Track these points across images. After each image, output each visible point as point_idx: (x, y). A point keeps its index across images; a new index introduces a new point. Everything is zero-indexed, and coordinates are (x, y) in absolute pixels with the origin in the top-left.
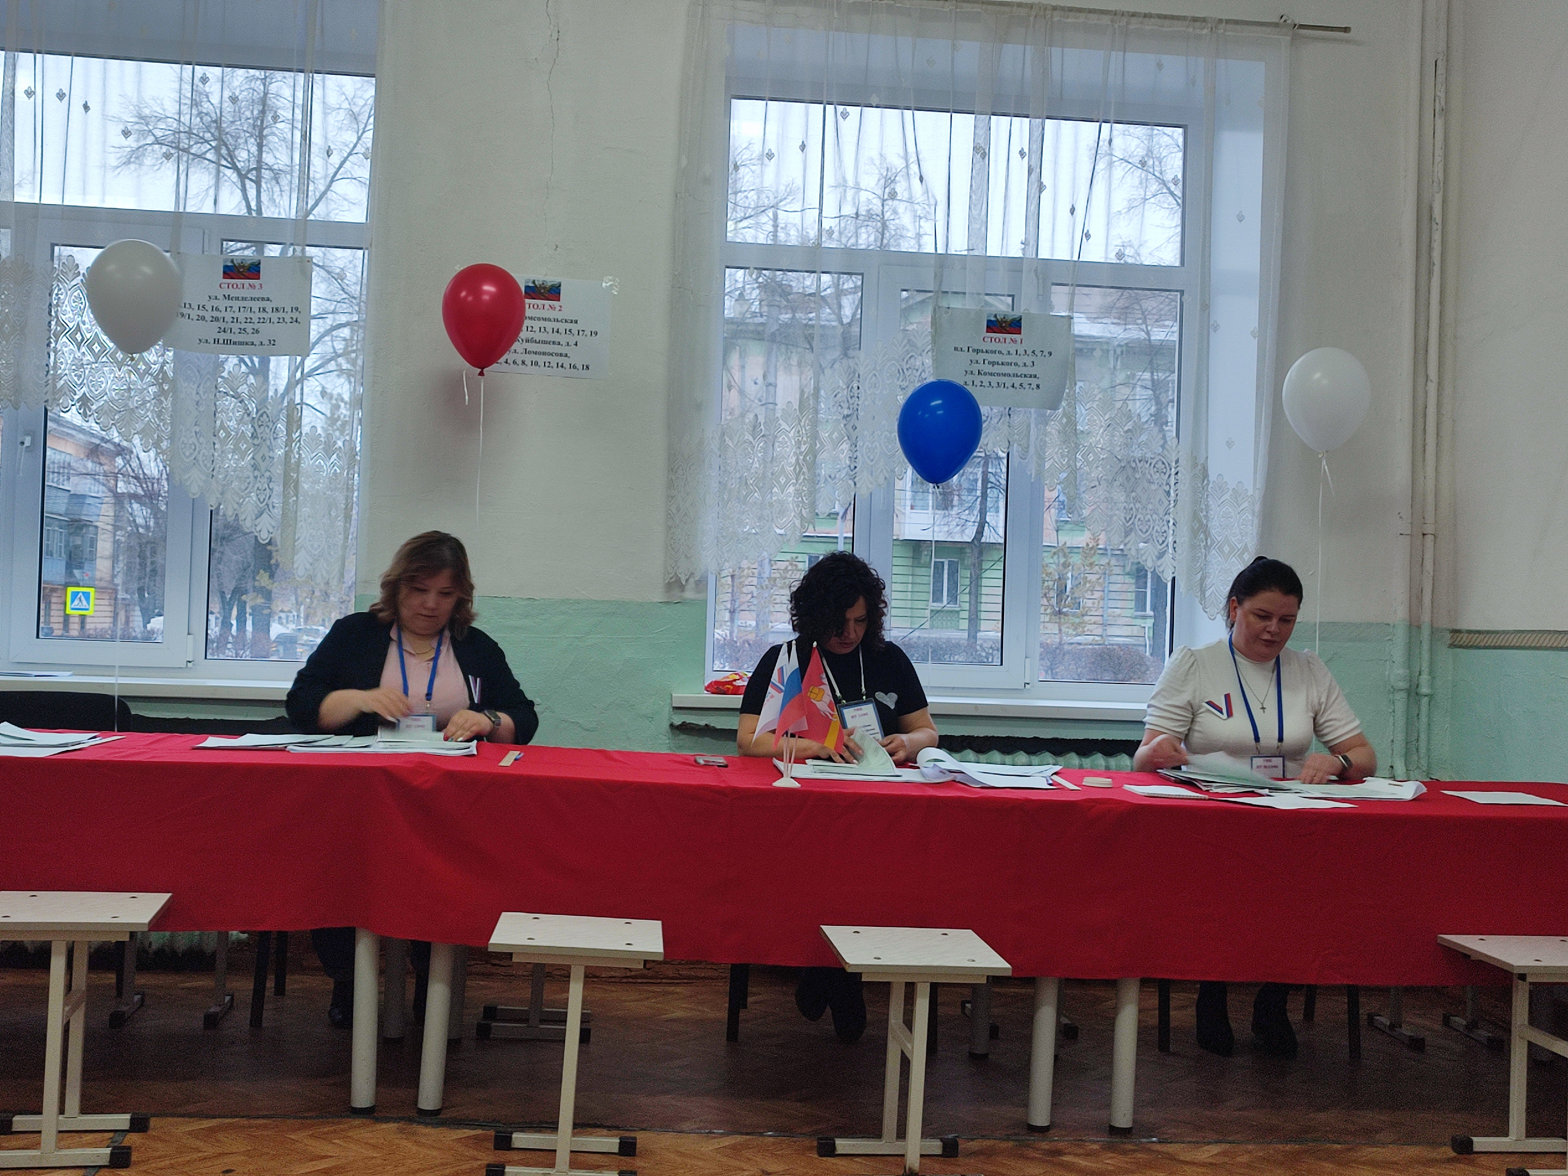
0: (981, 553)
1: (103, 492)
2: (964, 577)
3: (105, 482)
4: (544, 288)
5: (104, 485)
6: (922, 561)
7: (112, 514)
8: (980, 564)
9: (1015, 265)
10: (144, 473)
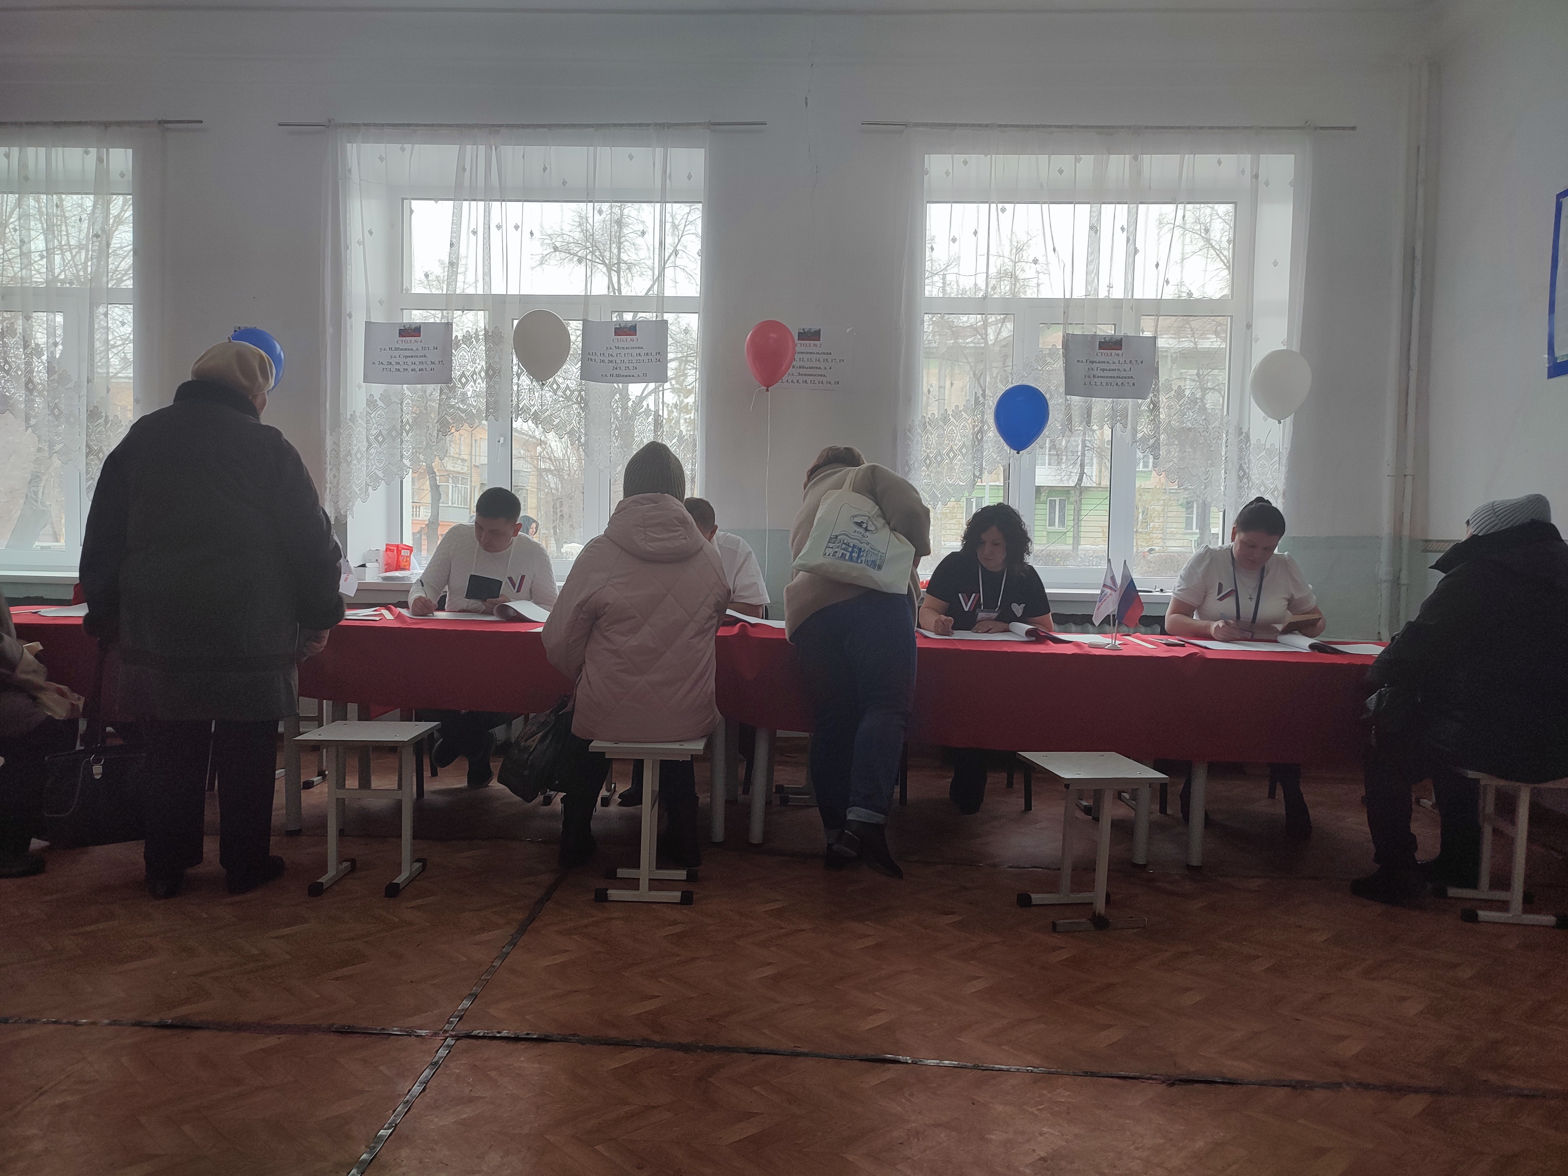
0: (1081, 493)
1: (530, 468)
2: (1070, 509)
3: (531, 462)
4: (810, 333)
5: (531, 464)
6: (1041, 500)
7: (536, 482)
8: (1080, 500)
9: (1118, 303)
10: (554, 456)
